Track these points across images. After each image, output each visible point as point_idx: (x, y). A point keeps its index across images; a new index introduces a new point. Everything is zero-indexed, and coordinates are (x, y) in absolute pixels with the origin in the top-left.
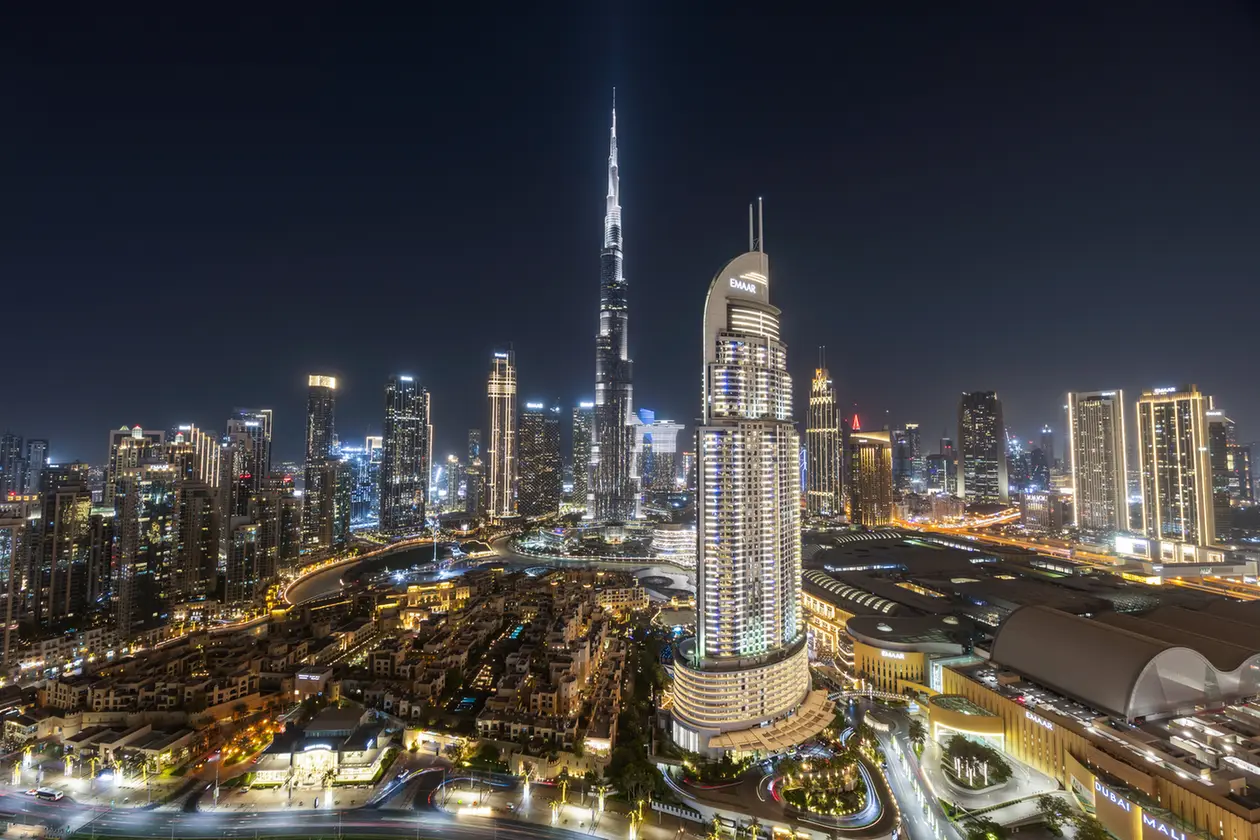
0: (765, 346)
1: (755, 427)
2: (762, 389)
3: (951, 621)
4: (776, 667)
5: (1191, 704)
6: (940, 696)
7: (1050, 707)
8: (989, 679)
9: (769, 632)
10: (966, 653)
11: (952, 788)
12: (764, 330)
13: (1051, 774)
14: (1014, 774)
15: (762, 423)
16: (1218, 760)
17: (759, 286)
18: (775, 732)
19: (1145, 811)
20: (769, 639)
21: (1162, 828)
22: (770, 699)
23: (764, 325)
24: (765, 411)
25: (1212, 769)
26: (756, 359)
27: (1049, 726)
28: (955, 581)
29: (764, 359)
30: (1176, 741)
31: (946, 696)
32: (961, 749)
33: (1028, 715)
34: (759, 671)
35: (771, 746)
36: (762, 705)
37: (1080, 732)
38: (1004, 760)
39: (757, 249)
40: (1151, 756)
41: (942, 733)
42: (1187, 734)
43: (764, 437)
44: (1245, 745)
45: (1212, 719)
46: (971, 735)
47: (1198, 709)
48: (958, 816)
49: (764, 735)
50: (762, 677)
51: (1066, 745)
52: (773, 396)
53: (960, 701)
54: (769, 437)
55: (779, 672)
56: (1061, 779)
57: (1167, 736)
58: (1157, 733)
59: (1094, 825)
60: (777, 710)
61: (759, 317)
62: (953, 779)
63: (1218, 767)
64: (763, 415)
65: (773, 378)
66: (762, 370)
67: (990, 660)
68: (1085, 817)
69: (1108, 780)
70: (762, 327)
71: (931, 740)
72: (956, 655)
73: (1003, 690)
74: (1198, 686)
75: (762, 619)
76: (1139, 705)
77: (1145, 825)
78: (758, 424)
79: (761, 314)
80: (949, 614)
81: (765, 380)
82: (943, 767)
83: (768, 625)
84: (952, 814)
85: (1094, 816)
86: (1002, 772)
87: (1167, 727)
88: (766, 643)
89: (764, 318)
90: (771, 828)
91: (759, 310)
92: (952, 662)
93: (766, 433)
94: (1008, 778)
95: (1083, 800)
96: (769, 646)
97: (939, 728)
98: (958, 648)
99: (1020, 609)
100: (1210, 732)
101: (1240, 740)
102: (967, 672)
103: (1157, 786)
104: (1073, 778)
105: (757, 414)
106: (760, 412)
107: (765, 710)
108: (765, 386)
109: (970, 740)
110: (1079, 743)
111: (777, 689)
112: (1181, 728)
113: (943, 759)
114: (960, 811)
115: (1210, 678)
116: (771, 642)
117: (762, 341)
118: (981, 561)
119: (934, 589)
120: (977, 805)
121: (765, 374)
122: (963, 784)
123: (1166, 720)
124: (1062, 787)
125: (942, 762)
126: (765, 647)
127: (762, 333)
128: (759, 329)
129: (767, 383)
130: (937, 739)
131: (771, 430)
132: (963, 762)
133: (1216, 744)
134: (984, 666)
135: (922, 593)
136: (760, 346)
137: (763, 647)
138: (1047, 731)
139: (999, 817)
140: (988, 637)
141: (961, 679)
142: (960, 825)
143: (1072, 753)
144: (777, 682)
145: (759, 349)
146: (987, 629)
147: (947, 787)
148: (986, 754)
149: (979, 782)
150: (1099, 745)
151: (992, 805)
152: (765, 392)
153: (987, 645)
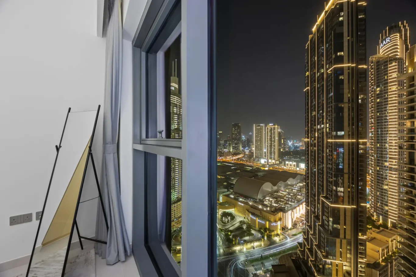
0: (177, 107)
1: (173, 132)
2: (176, 120)
3: (225, 184)
4: (179, 203)
5: (268, 194)
6: (221, 203)
7: (244, 200)
8: (232, 196)
9: (177, 193)
10: (228, 191)
11: (223, 225)
12: (177, 102)
13: (243, 216)
14: (236, 218)
15: (175, 131)
16: (271, 205)
17: (175, 88)
18: (178, 222)
19: (258, 219)
20: (177, 195)
21: (261, 221)
22: (177, 212)
23: (177, 100)
24: (176, 127)
25: (270, 207)
26: (174, 111)
27: (243, 205)
28: (227, 173)
29: (176, 111)
30: (265, 203)
31: (223, 202)
32: (225, 215)
33: (239, 203)
34: (174, 205)
35: (177, 226)
36: (175, 215)
37: (249, 205)
38: (234, 215)
39: (175, 76)
40: (260, 207)
41: (221, 212)
42: (267, 201)
43: (176, 135)
44: (276, 201)
45: (271, 197)
46: (227, 211)
47: (270, 195)
48: (223, 231)
49: (175, 223)
50: (175, 206)
51: (246, 209)
52: (179, 123)
53: (226, 203)
54: (177, 135)
55: (180, 204)
56: (244, 216)
57: (263, 202)
58: (261, 202)
59: (250, 224)
60: (179, 215)
61: (175, 98)
62: (223, 222)
63: (271, 206)
64: (176, 128)
65: (179, 117)
66: (176, 115)
67: (233, 192)
68: (248, 223)
69: (253, 214)
70: (176, 101)
71: (219, 214)
72: (226, 192)
73: (235, 199)
74: (270, 190)
75: (175, 190)
76: (260, 197)
77: (258, 222)
78: (174, 131)
79: (176, 97)
80: (224, 182)
81: (176, 117)
82: (221, 220)
83: (177, 191)
84: (222, 231)
85: (250, 223)
86: (233, 217)
87: (264, 200)
88: (176, 196)
89: (177, 98)
90: (176, 248)
91: (175, 96)
92: (224, 194)
93: (177, 134)
94: (234, 219)
95: (248, 220)
96: (177, 197)
97: (221, 211)
98: (226, 190)
99: (239, 178)
100: (271, 199)
101: (275, 200)
102: (228, 196)
103: (261, 213)
104: (247, 215)
105: (174, 128)
106: (175, 127)
107: (176, 216)
108: (176, 119)
109: (226, 212)
110: (248, 207)
111: (179, 209)
112: (266, 199)
113: (221, 218)
114: (223, 229)
115: (272, 188)
116: (177, 196)
117: (176, 106)
118: (234, 168)
119: (222, 176)
120: (227, 227)
121: (176, 116)
122: (225, 223)
123: (264, 199)
124: (245, 218)
125: (221, 219)
126: (176, 198)
127: (176, 103)
128: (175, 101)
129: (177, 119)
130: (220, 214)
131: (178, 133)
132: (225, 218)
133: (271, 201)
134: (231, 194)
135: (220, 177)
136: (175, 107)
137: (175, 198)
138: (242, 206)
139: (231, 229)
140: (232, 186)
141: (225, 197)
142: (223, 233)
143: (247, 210)
144: (179, 207)
145: (175, 108)
146: (233, 184)
147: (221, 225)
148: (230, 215)
149: (228, 222)
150: (252, 207)
151: (231, 226)
152: (176, 121)
153: (232, 188)
